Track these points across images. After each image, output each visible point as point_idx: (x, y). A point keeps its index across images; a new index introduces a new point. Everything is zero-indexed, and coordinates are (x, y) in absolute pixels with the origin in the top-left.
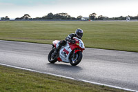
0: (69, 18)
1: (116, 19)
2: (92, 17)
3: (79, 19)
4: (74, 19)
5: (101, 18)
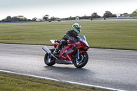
0: (26, 20)
1: (66, 19)
2: (46, 19)
3: (34, 20)
4: (29, 20)
5: (53, 19)
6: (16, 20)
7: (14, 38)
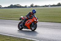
2: (32, 6)
5: (36, 6)
6: (16, 6)
7: (15, 17)
